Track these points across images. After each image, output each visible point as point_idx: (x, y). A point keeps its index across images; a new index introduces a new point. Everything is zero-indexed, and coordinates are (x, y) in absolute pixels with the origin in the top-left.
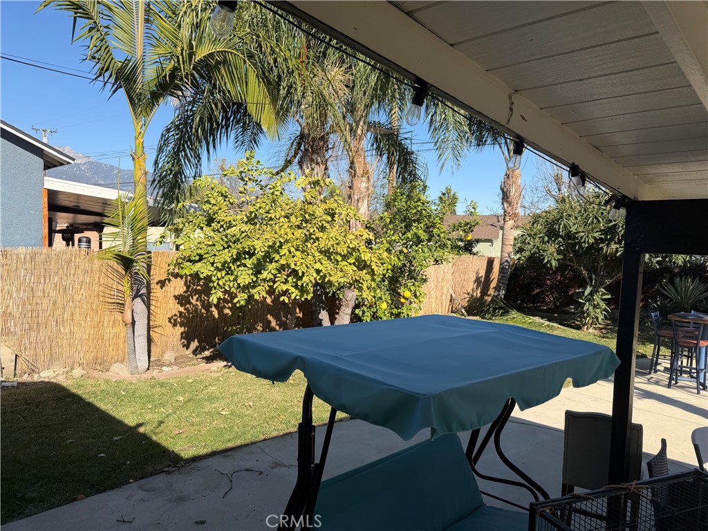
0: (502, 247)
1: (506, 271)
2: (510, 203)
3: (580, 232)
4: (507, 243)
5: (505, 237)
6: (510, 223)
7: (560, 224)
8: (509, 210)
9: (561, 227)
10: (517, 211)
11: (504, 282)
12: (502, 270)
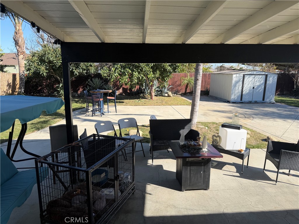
0: (19, 68)
1: (23, 79)
2: (20, 47)
3: (54, 60)
4: (21, 66)
5: (19, 63)
6: (21, 57)
7: (45, 57)
8: (20, 50)
9: (46, 58)
10: (24, 51)
11: (23, 84)
12: (21, 79)
